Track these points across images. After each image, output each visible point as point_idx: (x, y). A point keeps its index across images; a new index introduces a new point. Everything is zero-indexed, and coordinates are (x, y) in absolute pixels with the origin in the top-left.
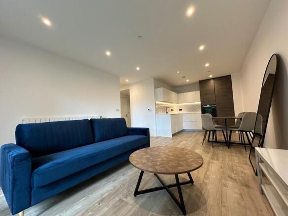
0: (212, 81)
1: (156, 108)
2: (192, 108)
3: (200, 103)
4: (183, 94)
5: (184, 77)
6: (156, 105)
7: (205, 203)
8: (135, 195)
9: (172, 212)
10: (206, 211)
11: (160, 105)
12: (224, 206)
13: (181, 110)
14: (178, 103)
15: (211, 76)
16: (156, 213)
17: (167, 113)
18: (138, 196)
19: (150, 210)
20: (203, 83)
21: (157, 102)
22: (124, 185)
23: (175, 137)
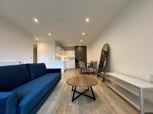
0: (80, 47)
1: (56, 57)
2: (71, 59)
3: (75, 56)
4: (67, 51)
5: (70, 44)
6: (55, 55)
7: (97, 94)
8: (72, 101)
9: (91, 101)
10: (99, 97)
11: (57, 55)
12: (102, 93)
13: (65, 59)
14: (64, 55)
15: (80, 45)
16: (86, 104)
17: (60, 60)
18: (73, 101)
19: (84, 104)
20: (76, 48)
21: (56, 54)
22: (62, 100)
23: (65, 73)
